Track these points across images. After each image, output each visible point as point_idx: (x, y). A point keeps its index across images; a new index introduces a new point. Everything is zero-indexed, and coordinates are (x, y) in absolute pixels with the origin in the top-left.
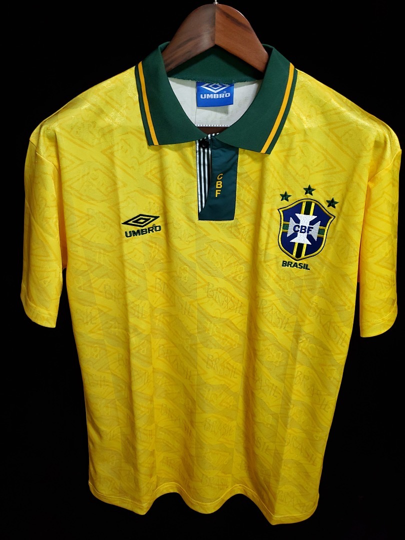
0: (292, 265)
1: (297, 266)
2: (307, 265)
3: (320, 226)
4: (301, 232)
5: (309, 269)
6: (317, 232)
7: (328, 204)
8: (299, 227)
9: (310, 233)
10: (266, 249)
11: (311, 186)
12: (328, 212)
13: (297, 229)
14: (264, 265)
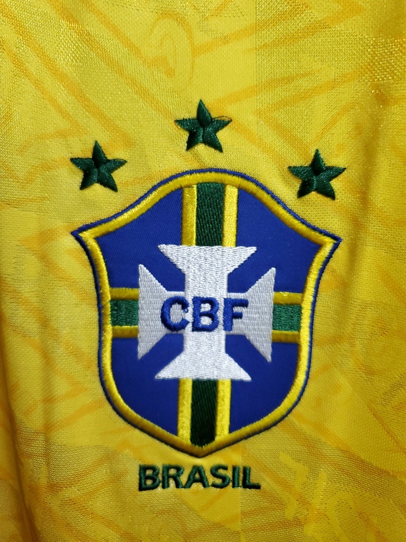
0: (184, 479)
1: (202, 480)
2: (246, 471)
3: (277, 288)
4: (197, 328)
5: (257, 487)
6: (268, 318)
7: (297, 184)
8: (184, 305)
9: (238, 326)
10: (48, 428)
11: (209, 104)
12: (303, 222)
13: (176, 314)
14: (54, 503)
